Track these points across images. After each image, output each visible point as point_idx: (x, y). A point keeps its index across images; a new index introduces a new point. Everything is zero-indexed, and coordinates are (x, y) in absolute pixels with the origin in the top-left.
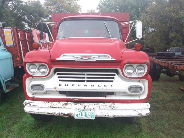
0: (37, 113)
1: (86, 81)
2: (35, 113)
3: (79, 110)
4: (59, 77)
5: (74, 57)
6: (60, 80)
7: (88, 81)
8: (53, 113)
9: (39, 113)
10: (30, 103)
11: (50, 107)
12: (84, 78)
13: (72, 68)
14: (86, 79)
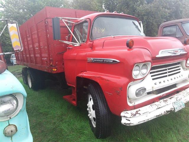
0: (147, 121)
1: (168, 76)
2: (146, 121)
3: (175, 103)
4: (152, 76)
5: (169, 52)
6: (153, 79)
7: (169, 75)
8: (161, 114)
9: (149, 120)
10: (139, 112)
11: (158, 108)
12: (166, 73)
13: (166, 64)
14: (168, 74)
